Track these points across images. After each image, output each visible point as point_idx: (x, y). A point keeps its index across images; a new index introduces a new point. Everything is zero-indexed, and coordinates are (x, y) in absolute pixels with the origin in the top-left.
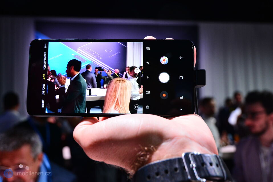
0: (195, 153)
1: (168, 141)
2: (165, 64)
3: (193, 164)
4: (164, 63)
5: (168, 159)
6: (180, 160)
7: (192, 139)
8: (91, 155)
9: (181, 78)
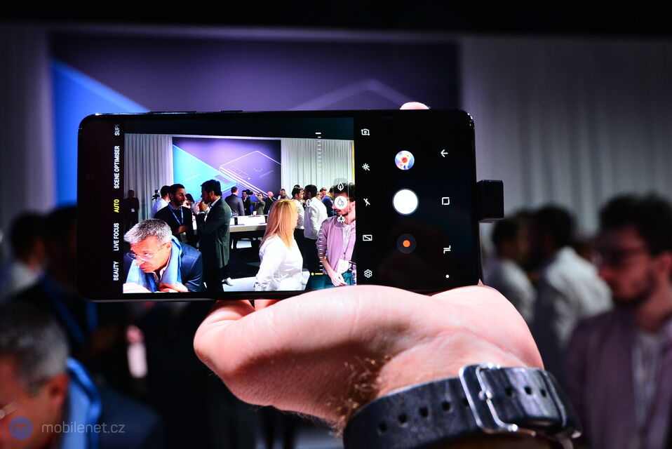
0: (490, 366)
1: (424, 343)
2: (407, 168)
3: (487, 392)
4: (405, 167)
5: (426, 382)
6: (454, 383)
7: (480, 336)
8: (242, 391)
9: (446, 201)
